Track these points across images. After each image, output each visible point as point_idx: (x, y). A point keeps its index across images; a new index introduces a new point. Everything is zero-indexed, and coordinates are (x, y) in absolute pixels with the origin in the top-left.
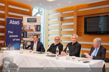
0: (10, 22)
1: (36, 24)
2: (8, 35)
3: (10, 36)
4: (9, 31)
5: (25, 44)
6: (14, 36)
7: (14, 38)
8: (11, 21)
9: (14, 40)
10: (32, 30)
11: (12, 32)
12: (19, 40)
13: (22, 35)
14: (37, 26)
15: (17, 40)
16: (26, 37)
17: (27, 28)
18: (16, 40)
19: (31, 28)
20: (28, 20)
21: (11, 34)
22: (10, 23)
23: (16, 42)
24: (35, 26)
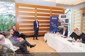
1: (66, 18)
2: (51, 24)
5: (59, 29)
6: (54, 25)
7: (54, 26)
9: (54, 27)
10: (63, 22)
11: (53, 23)
12: (56, 27)
13: (58, 24)
14: (66, 20)
16: (60, 26)
17: (61, 21)
19: (63, 21)
20: (61, 17)
21: (53, 24)
23: (55, 28)
24: (65, 19)
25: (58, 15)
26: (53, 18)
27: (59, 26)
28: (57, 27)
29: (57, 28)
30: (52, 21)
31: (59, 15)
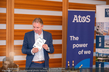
0: (74, 19)
2: (70, 43)
3: (74, 46)
4: (71, 37)
5: (100, 60)
6: (81, 46)
7: (80, 49)
8: (76, 16)
9: (80, 53)
11: (77, 39)
12: (89, 52)
15: (86, 52)
16: (103, 47)
18: (83, 52)
21: (76, 42)
22: (74, 21)
23: (84, 57)
25: (94, 7)
26: (77, 19)
27: (99, 50)
28: (92, 53)
29: (90, 56)
30: (73, 28)
31: (97, 7)
